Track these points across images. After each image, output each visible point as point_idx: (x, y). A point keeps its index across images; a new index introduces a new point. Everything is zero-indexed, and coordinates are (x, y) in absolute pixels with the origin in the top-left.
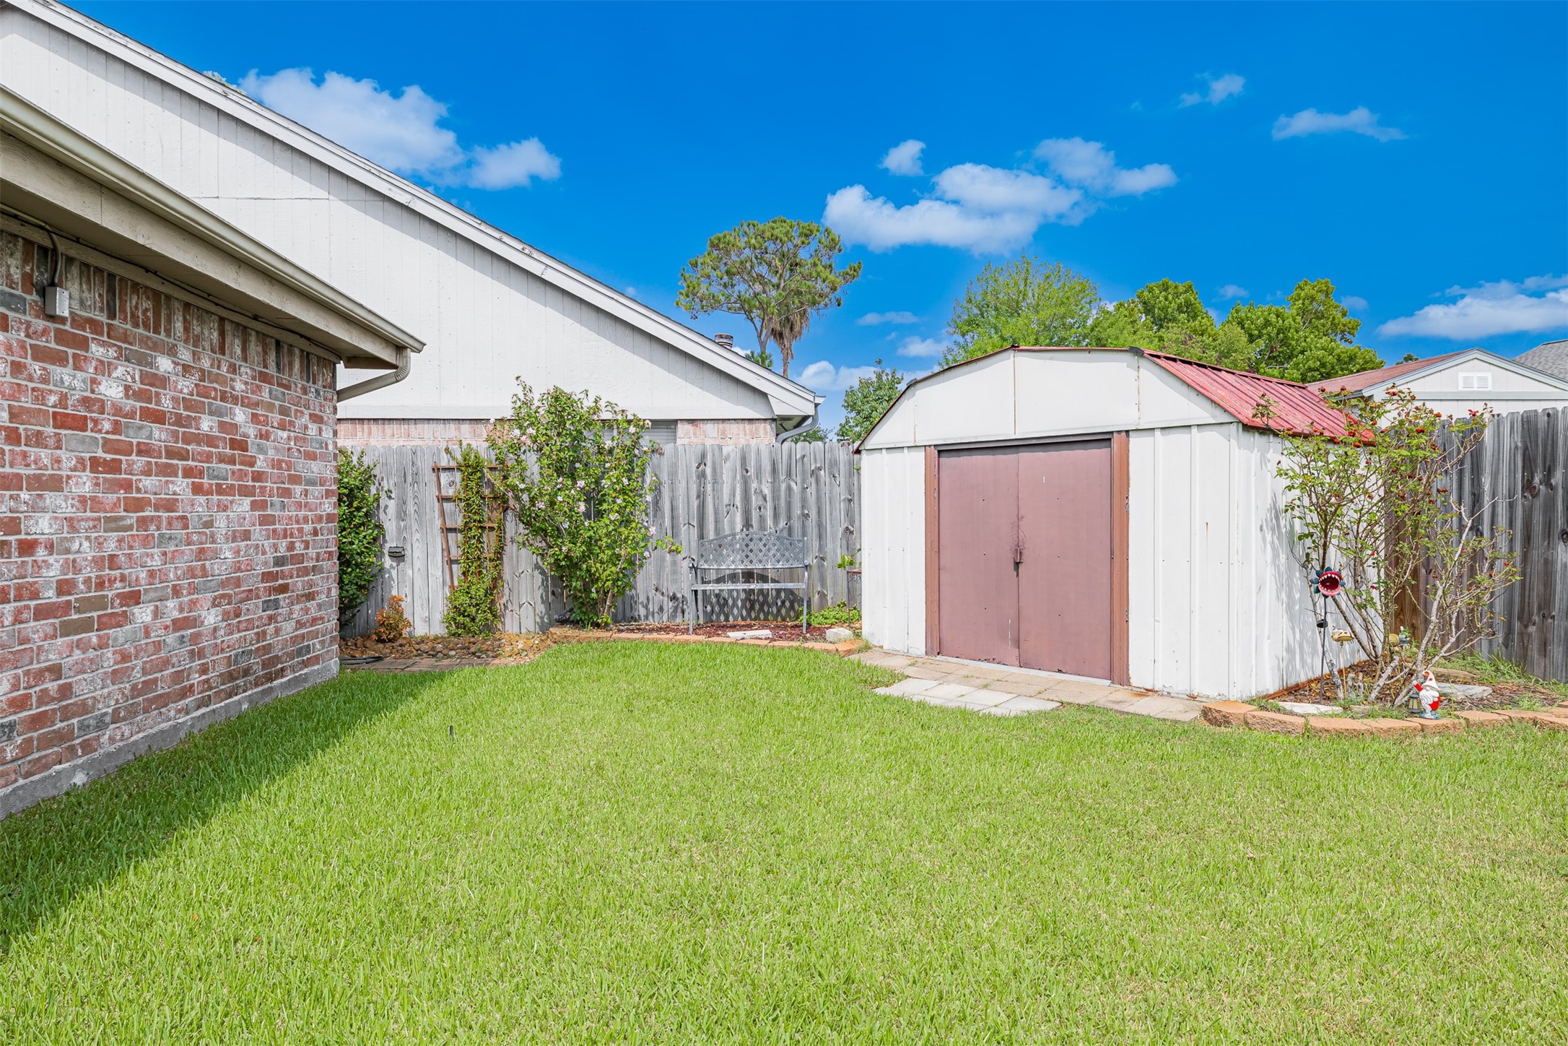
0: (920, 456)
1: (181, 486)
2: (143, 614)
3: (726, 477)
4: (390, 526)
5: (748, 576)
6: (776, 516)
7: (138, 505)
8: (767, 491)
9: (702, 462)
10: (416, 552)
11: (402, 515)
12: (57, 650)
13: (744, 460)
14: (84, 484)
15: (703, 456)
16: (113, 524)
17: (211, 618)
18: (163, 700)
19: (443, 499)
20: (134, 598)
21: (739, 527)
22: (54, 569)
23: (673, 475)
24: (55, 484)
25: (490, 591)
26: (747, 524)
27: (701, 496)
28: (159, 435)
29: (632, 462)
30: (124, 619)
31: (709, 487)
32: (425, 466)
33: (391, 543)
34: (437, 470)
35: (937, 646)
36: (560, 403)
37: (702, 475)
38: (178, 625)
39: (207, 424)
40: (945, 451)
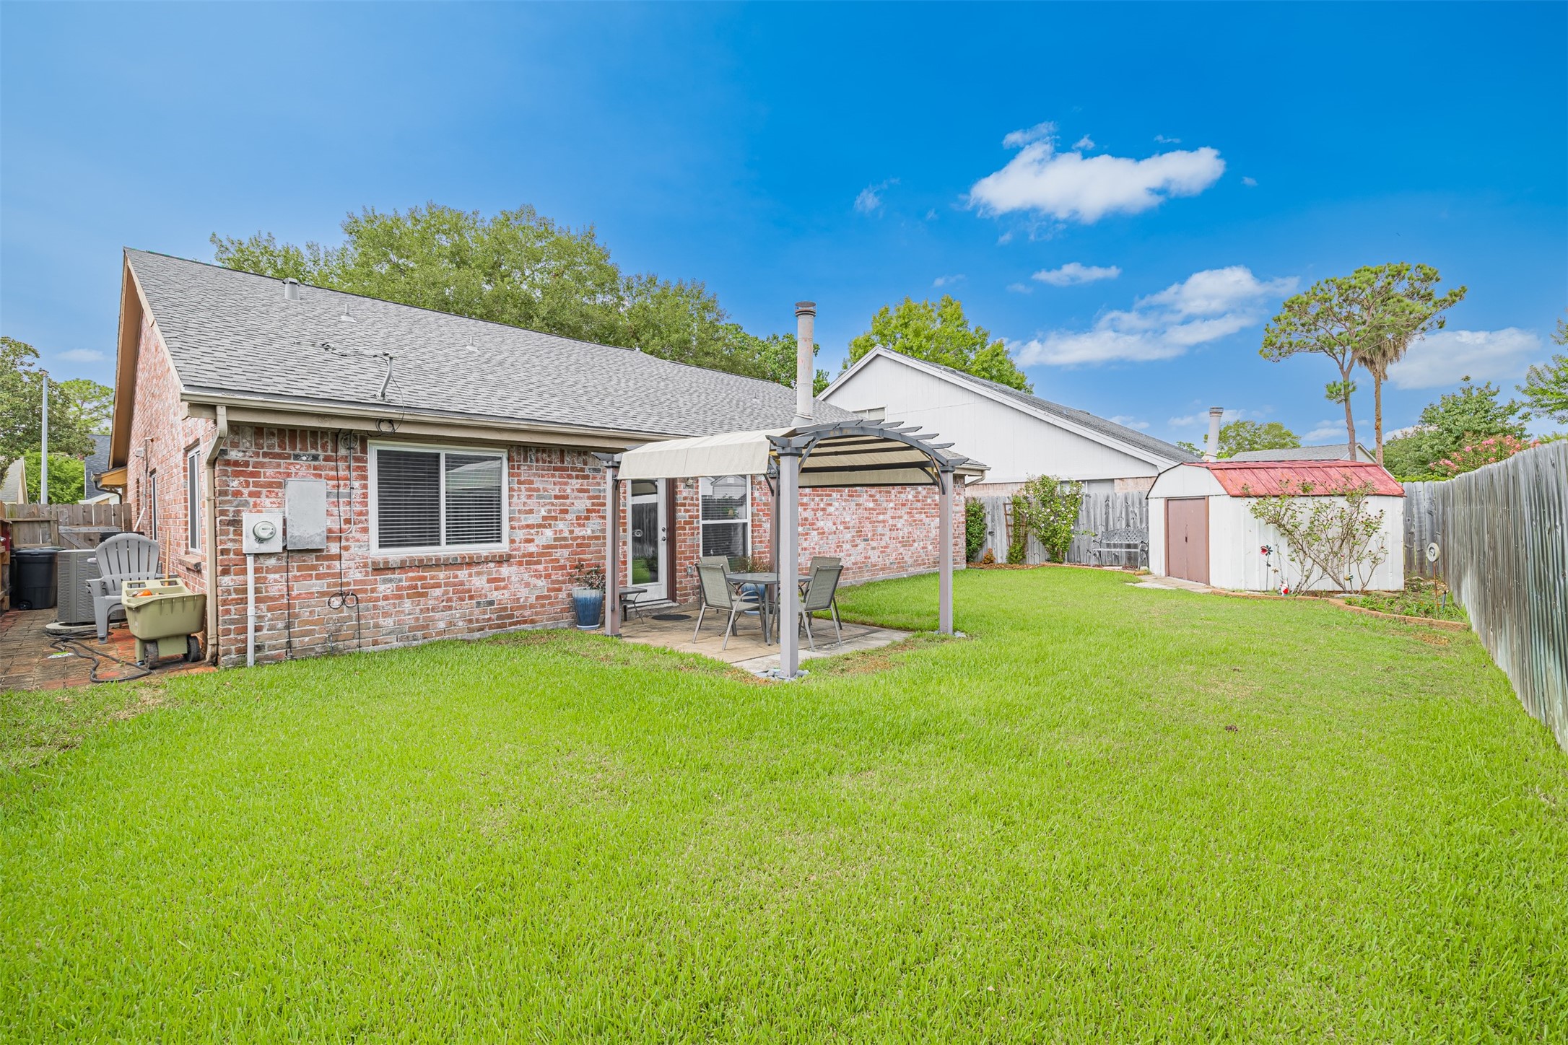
0: (1163, 500)
1: (924, 516)
2: (916, 545)
3: (1118, 505)
4: (989, 525)
5: (1129, 546)
6: (1141, 522)
7: (915, 521)
8: (1137, 511)
9: (1107, 500)
10: (998, 533)
11: (993, 521)
12: (901, 550)
13: (1126, 498)
14: (906, 517)
15: (1108, 497)
16: (910, 525)
17: (930, 547)
18: (920, 565)
19: (1006, 515)
20: (914, 541)
21: (1124, 526)
22: (901, 534)
23: (1095, 504)
24: (901, 517)
25: (1022, 548)
26: (1128, 525)
27: (1107, 514)
28: (919, 505)
29: (1075, 500)
30: (912, 546)
31: (1110, 510)
32: (1000, 503)
33: (989, 529)
34: (1005, 504)
35: (1168, 574)
36: (1044, 481)
37: (1108, 505)
38: (923, 548)
39: (929, 501)
40: (1168, 500)
